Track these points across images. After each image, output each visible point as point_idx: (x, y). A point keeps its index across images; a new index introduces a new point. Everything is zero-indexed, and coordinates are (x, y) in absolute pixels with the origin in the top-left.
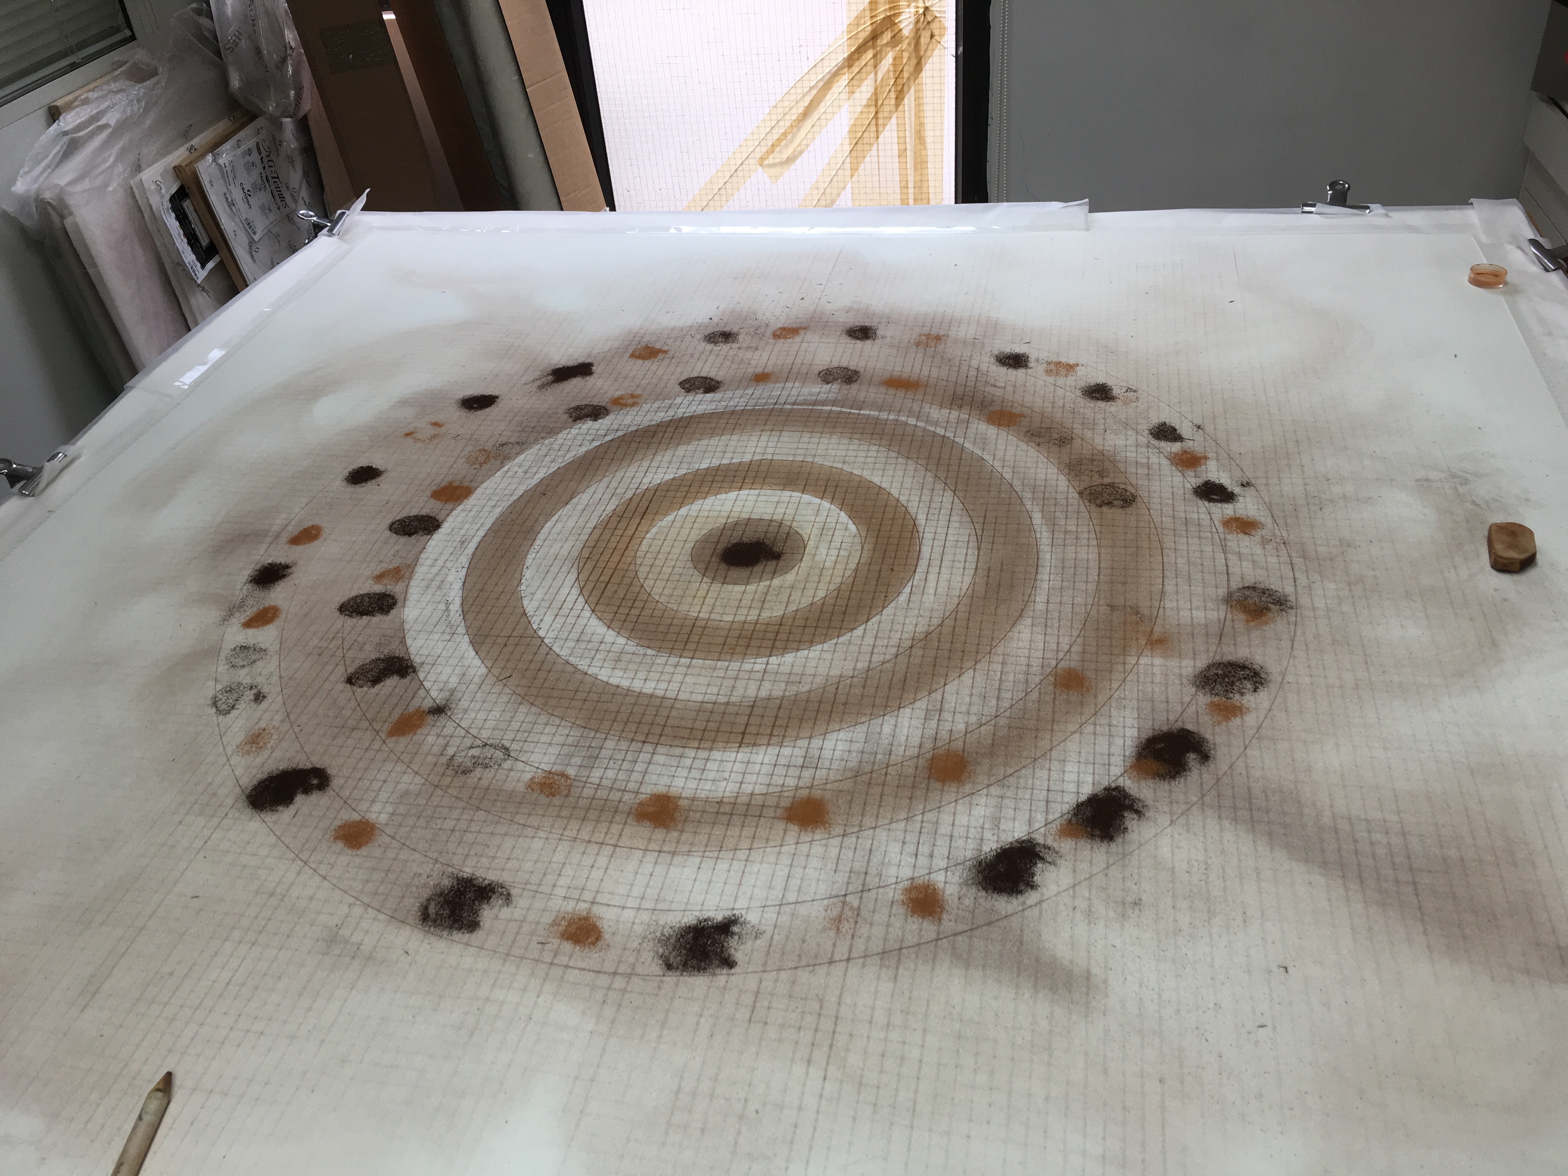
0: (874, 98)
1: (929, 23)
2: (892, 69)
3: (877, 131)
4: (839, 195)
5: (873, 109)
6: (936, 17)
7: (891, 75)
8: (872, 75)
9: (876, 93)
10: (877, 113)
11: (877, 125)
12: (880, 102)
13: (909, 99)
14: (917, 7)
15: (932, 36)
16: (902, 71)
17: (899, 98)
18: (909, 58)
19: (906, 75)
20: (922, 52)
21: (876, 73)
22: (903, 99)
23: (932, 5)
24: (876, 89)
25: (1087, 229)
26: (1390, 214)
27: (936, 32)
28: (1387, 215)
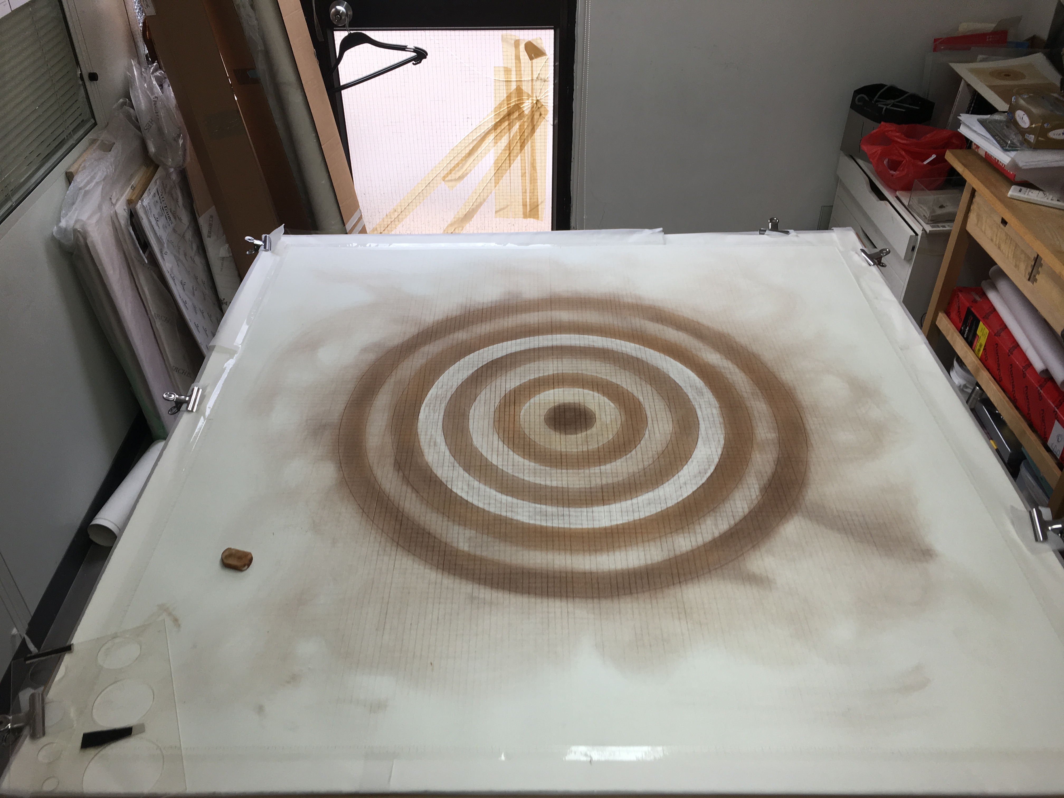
0: (508, 146)
1: (539, 108)
2: (518, 131)
3: (510, 163)
4: (488, 196)
5: (508, 152)
6: (543, 105)
7: (518, 134)
8: (508, 134)
9: (509, 143)
10: (510, 154)
11: (510, 160)
12: (512, 148)
13: (528, 147)
14: (533, 100)
15: (541, 115)
16: (524, 132)
17: (522, 146)
18: (528, 126)
19: (526, 134)
20: (535, 123)
21: (510, 133)
22: (524, 147)
23: (541, 99)
24: (510, 141)
25: (665, 244)
26: (799, 235)
27: (543, 113)
28: (797, 236)
